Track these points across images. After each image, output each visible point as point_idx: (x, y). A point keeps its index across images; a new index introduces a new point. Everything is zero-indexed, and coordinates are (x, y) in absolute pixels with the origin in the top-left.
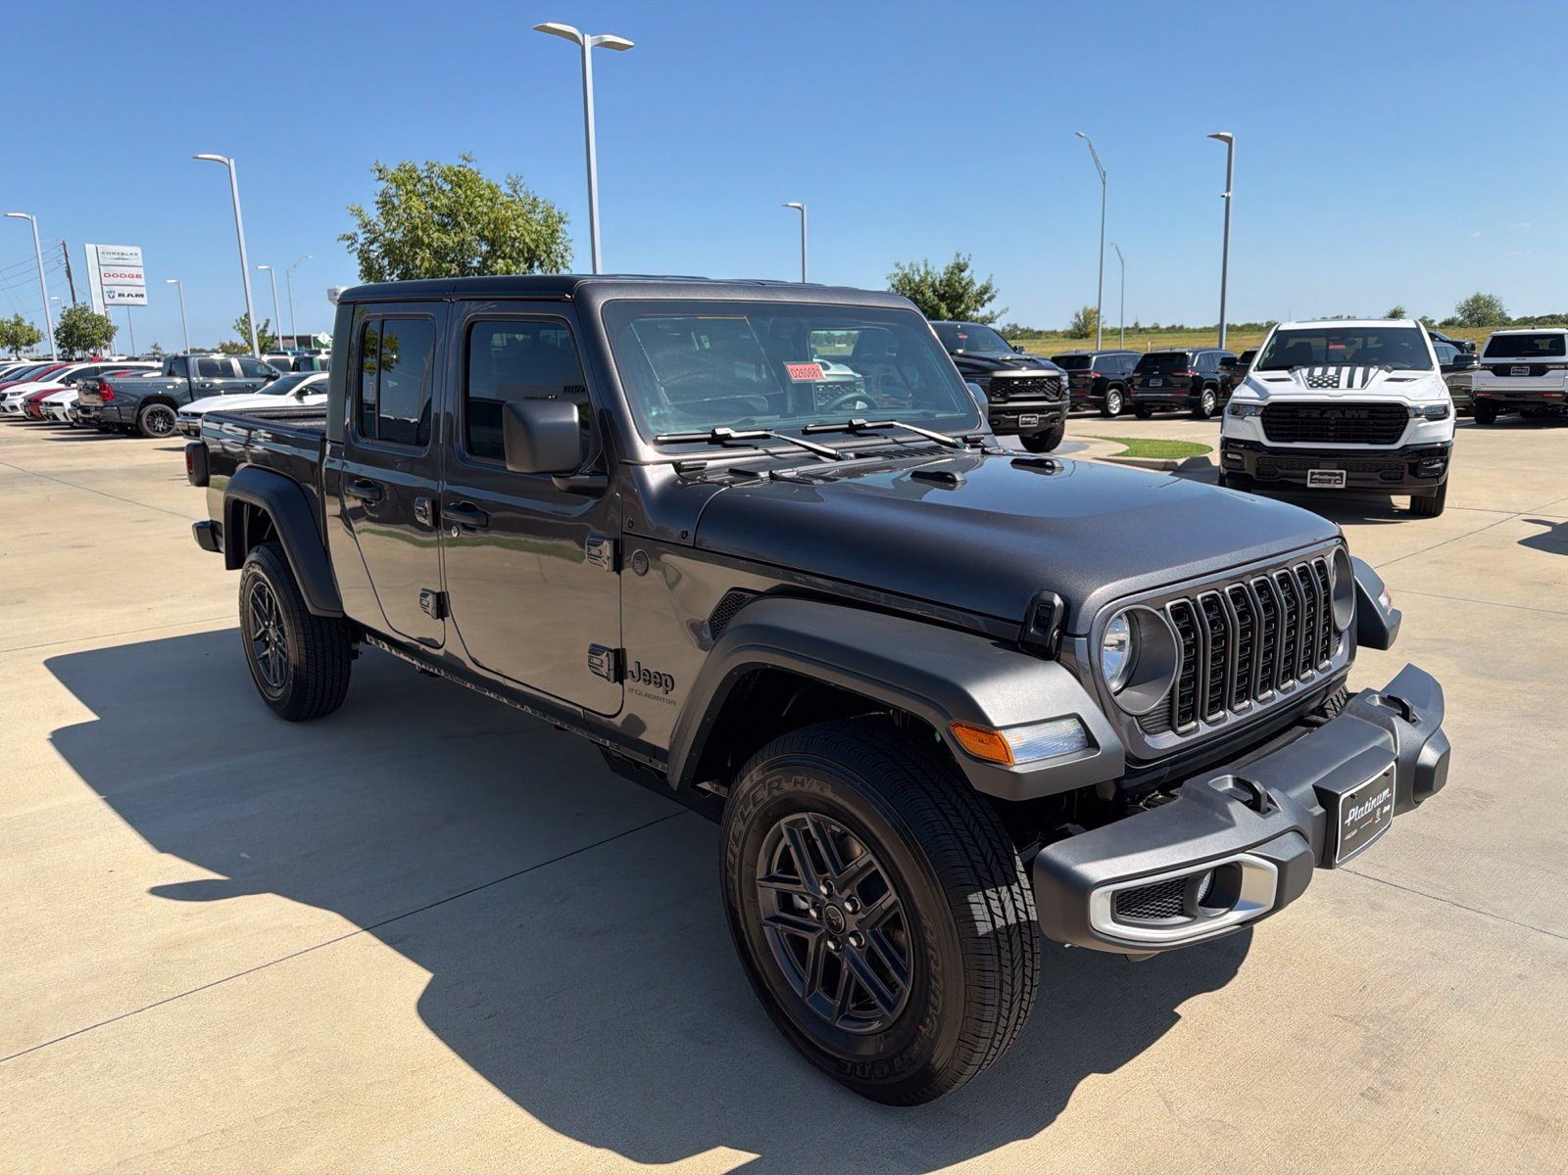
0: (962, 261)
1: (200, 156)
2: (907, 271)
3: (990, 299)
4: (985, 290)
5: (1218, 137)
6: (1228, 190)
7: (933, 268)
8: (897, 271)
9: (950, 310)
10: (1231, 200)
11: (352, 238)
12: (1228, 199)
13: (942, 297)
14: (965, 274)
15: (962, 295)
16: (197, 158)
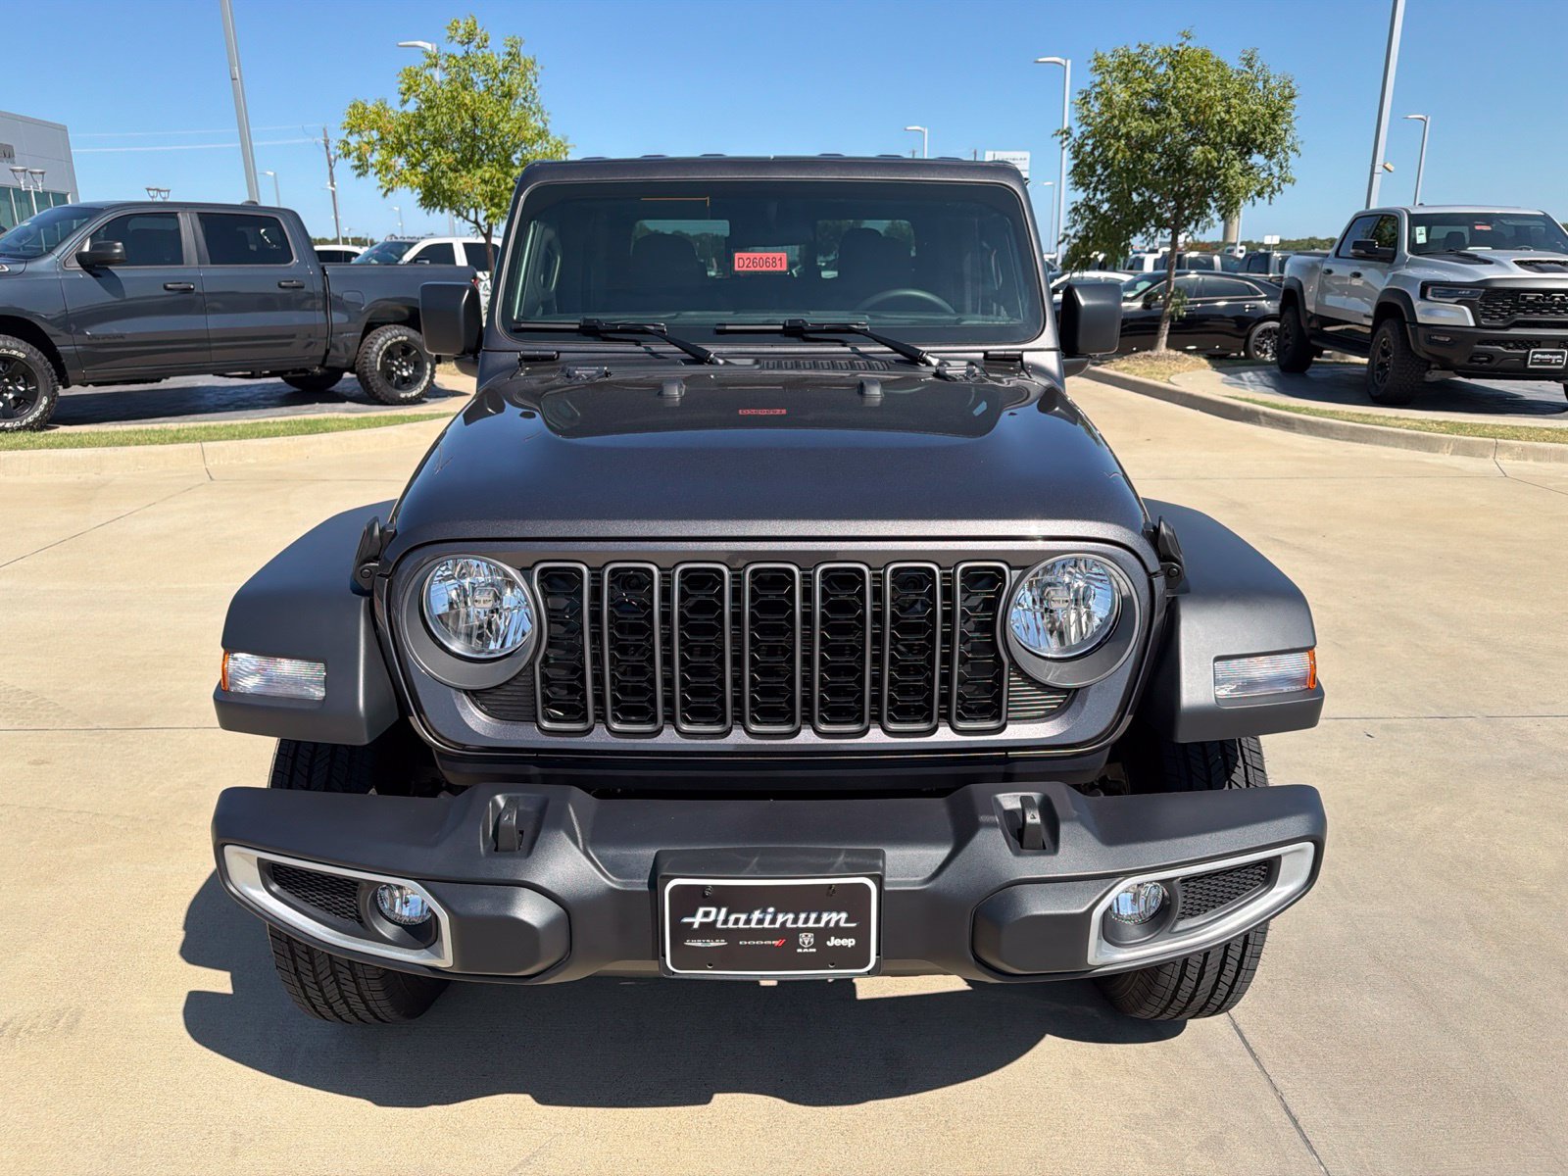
1: (1040, 60)
11: (1068, 132)
16: (1038, 62)
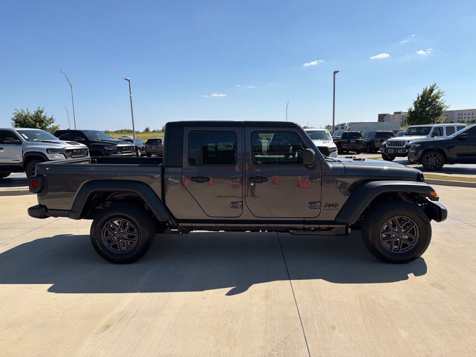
0: (41, 110)
2: (20, 112)
3: (53, 122)
4: (51, 119)
5: (126, 79)
6: (130, 94)
7: (30, 111)
8: (16, 112)
9: (40, 126)
10: (132, 97)
12: (131, 97)
13: (36, 121)
14: (43, 114)
15: (43, 121)
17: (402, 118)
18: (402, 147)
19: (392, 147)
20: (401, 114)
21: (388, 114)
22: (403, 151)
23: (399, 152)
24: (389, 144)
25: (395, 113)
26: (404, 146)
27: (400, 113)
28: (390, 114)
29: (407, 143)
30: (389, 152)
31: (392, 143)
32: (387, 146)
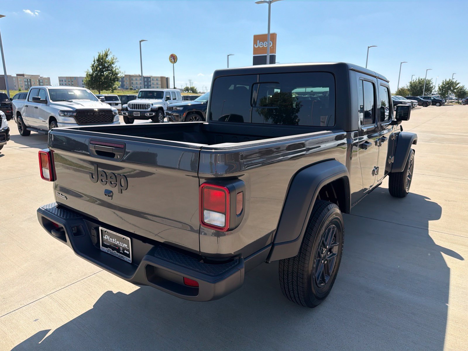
17: (26, 81)
18: (146, 110)
19: (138, 110)
20: (25, 77)
21: (10, 76)
22: (150, 114)
23: (146, 115)
24: (132, 107)
25: (17, 75)
26: (149, 109)
27: (23, 75)
28: (12, 76)
29: (151, 107)
30: (134, 115)
31: (133, 106)
32: (129, 109)
